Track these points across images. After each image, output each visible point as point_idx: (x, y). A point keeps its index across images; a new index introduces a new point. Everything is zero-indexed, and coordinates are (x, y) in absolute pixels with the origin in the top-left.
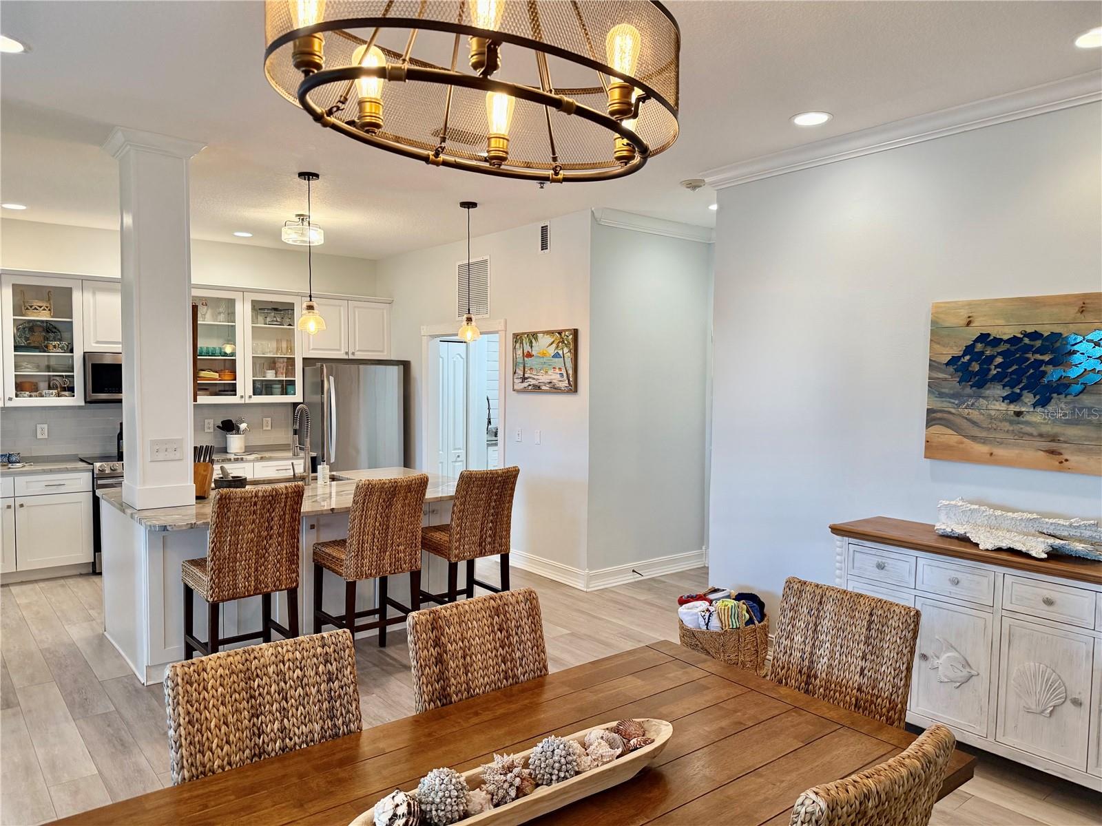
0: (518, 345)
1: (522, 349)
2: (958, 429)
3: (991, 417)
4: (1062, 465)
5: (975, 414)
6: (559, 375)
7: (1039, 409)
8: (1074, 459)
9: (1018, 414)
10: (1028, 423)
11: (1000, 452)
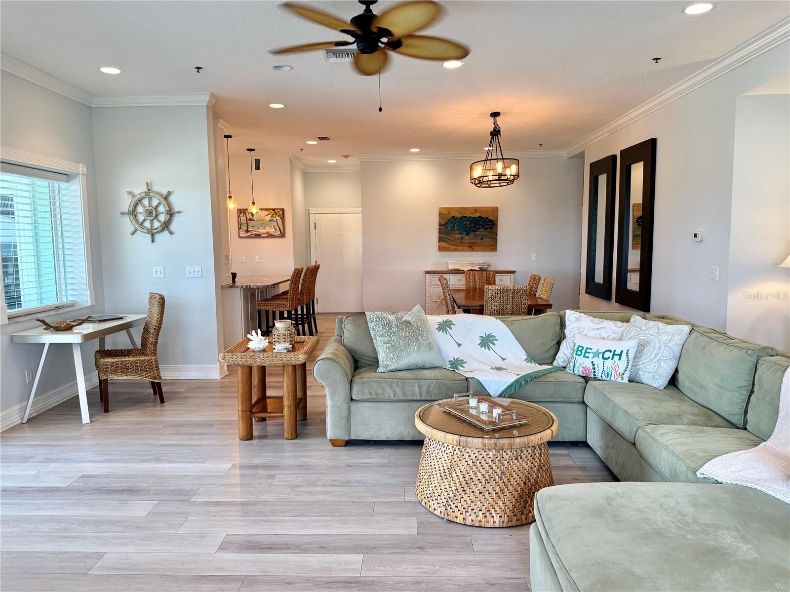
0: (242, 215)
1: (245, 217)
2: (447, 243)
3: (455, 239)
4: (473, 250)
5: (451, 238)
6: (274, 230)
7: (467, 236)
8: (476, 248)
9: (462, 237)
10: (465, 240)
11: (458, 248)
